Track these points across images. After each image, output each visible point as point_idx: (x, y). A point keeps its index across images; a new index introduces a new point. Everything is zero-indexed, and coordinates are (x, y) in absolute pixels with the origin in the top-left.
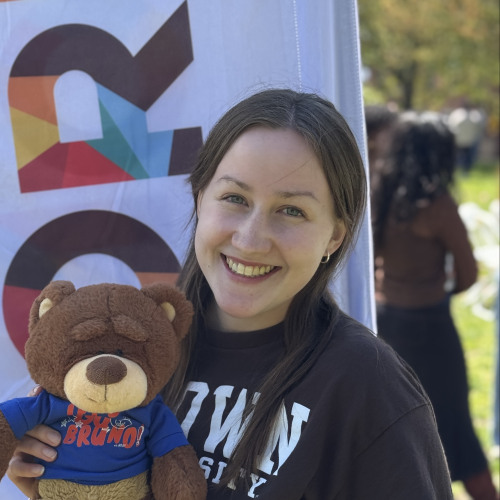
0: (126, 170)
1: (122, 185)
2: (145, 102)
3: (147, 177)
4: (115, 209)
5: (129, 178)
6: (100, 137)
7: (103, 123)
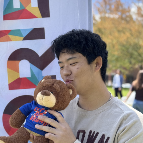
0: (36, 85)
2: (42, 68)
6: (30, 76)
7: (31, 73)
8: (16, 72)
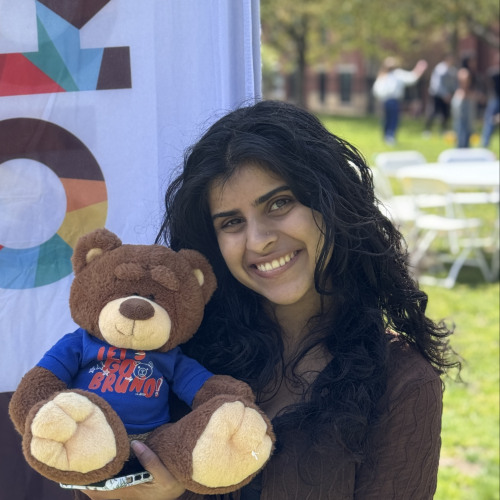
0: (58, 82)
1: (52, 96)
2: (79, 20)
3: (77, 90)
4: (45, 118)
5: (59, 89)
6: (36, 50)
7: (39, 38)
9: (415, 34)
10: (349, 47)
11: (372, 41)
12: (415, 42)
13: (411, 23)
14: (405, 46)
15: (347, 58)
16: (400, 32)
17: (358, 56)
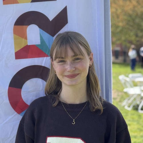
0: (47, 54)
1: (45, 58)
4: (43, 65)
6: (40, 43)
7: (40, 40)
8: (24, 39)
9: (138, 39)
10: (118, 42)
11: (125, 41)
12: (138, 41)
13: (137, 36)
14: (135, 42)
15: (117, 46)
16: (133, 38)
17: (121, 45)
